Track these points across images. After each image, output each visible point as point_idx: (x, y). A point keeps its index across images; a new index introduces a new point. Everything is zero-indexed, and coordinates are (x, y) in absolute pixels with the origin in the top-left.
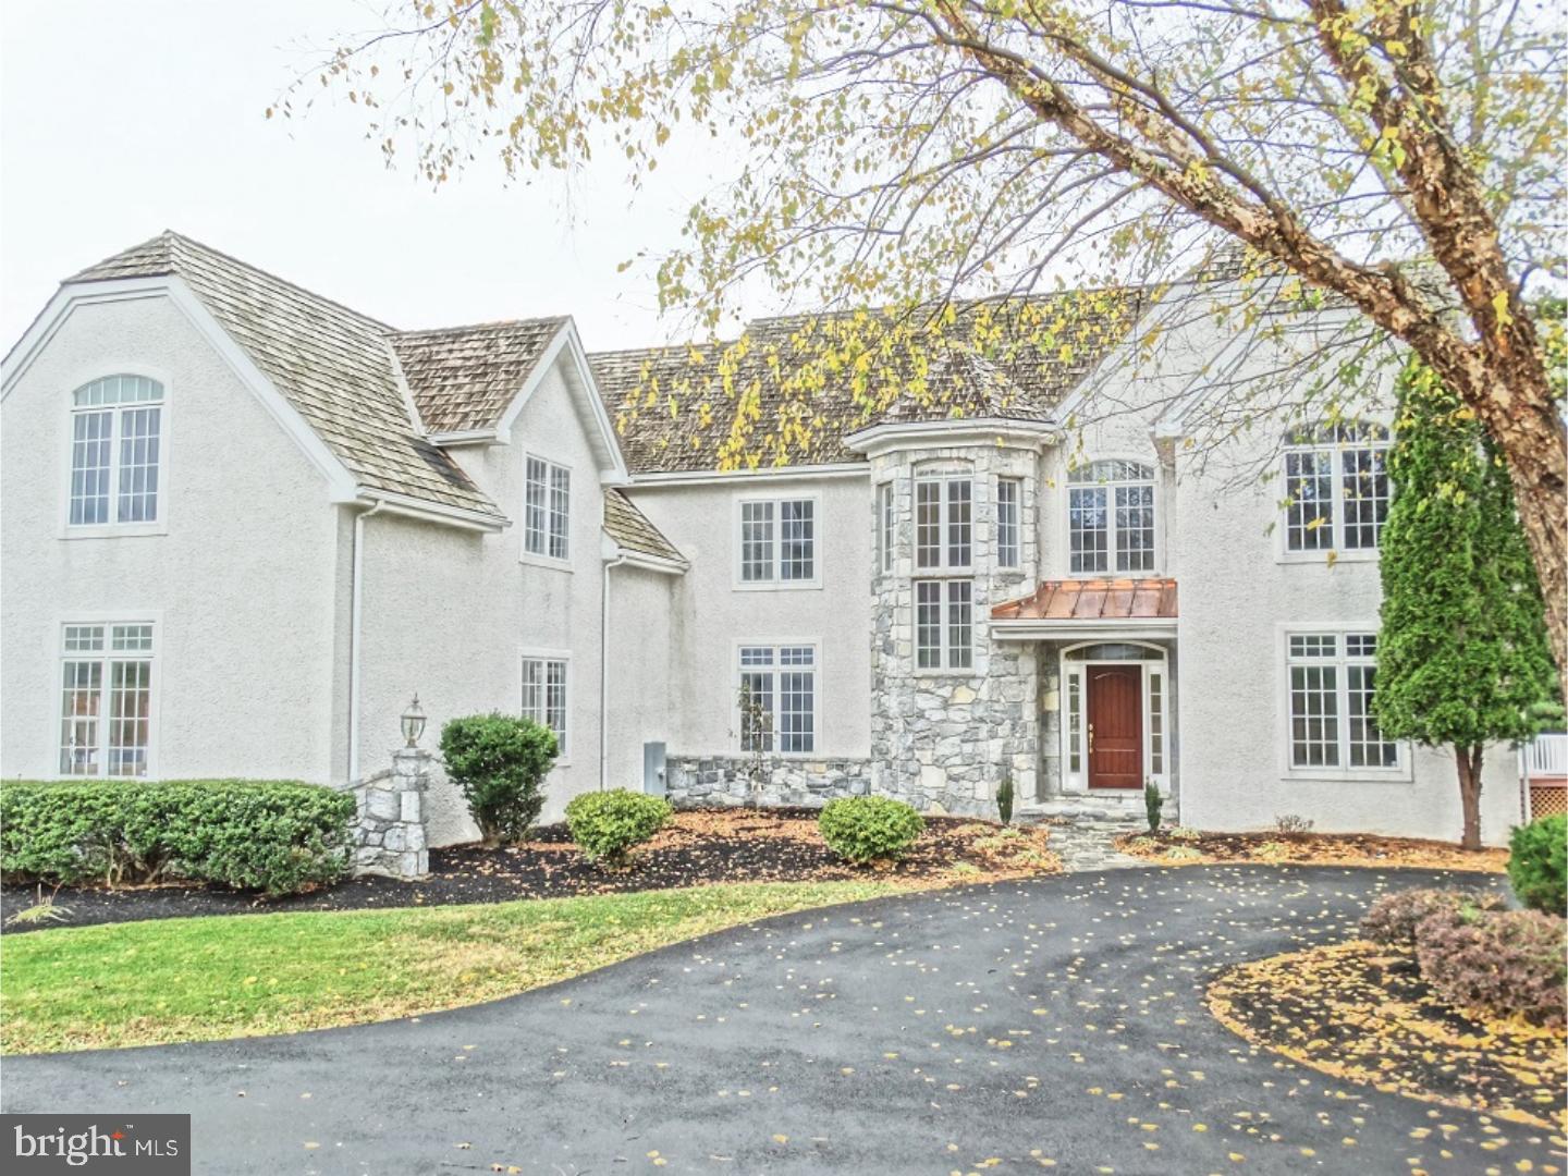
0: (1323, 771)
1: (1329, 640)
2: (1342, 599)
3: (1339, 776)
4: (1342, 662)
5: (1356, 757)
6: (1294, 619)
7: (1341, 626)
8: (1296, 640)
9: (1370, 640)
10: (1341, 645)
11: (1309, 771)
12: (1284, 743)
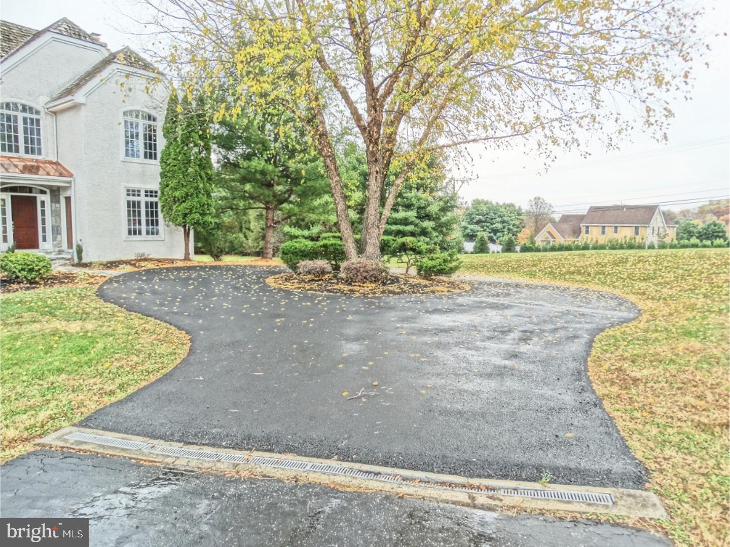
0: (137, 237)
1: (139, 191)
2: (143, 176)
3: (142, 239)
4: (143, 199)
5: (148, 233)
6: (128, 182)
7: (143, 187)
8: (128, 190)
9: (156, 192)
10: (143, 193)
11: (133, 237)
12: (125, 228)
